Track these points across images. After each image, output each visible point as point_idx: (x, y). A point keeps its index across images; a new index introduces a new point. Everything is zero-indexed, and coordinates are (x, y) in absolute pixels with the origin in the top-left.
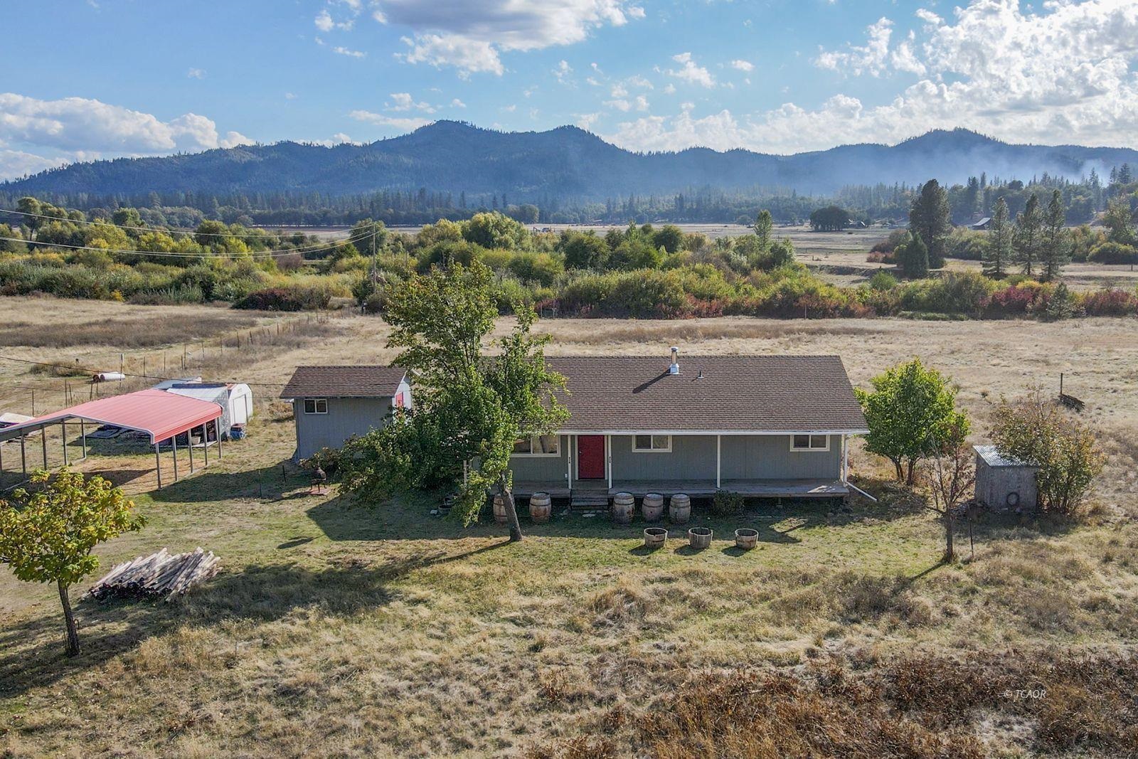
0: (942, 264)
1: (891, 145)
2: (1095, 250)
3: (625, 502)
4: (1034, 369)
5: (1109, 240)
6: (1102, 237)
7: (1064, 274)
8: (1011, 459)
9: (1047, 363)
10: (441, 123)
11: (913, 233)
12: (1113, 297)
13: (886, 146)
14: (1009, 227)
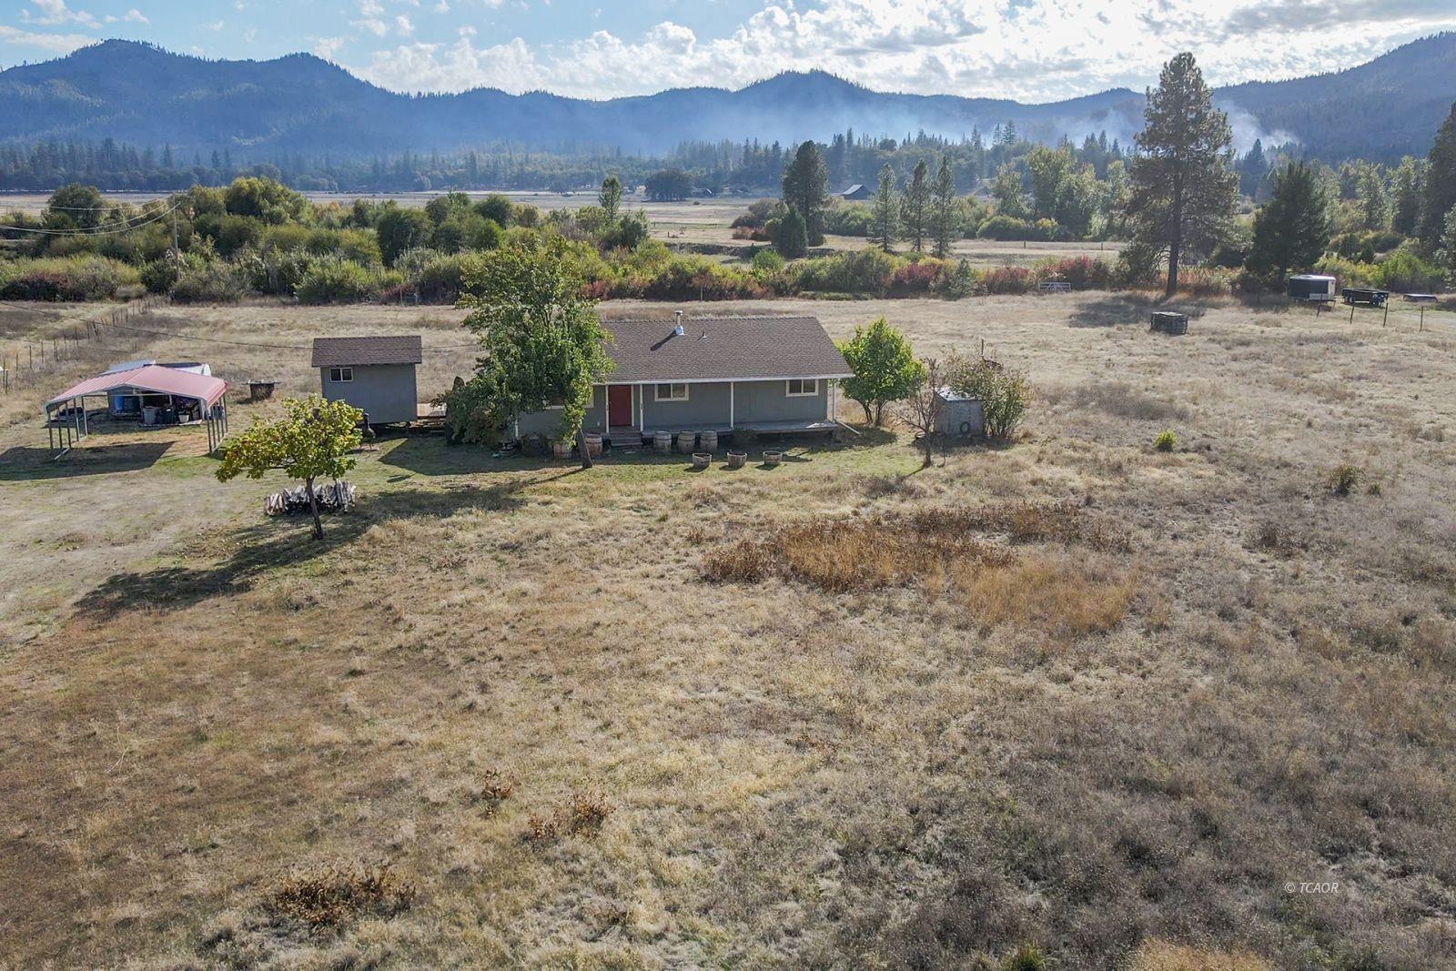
0: (821, 241)
1: (734, 89)
2: (985, 224)
3: (664, 438)
4: (951, 341)
5: (999, 213)
6: (991, 211)
7: (956, 251)
8: (963, 396)
9: (962, 337)
10: (110, 43)
11: (788, 203)
12: (1013, 275)
13: (727, 91)
14: (896, 197)
